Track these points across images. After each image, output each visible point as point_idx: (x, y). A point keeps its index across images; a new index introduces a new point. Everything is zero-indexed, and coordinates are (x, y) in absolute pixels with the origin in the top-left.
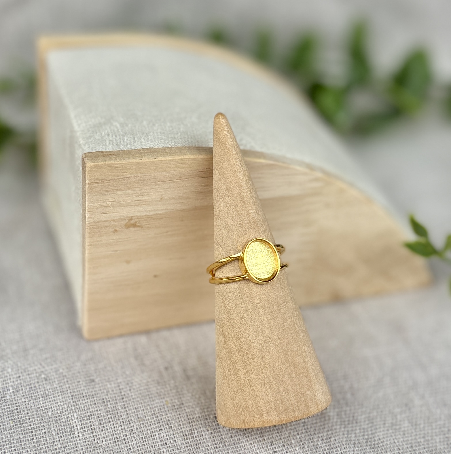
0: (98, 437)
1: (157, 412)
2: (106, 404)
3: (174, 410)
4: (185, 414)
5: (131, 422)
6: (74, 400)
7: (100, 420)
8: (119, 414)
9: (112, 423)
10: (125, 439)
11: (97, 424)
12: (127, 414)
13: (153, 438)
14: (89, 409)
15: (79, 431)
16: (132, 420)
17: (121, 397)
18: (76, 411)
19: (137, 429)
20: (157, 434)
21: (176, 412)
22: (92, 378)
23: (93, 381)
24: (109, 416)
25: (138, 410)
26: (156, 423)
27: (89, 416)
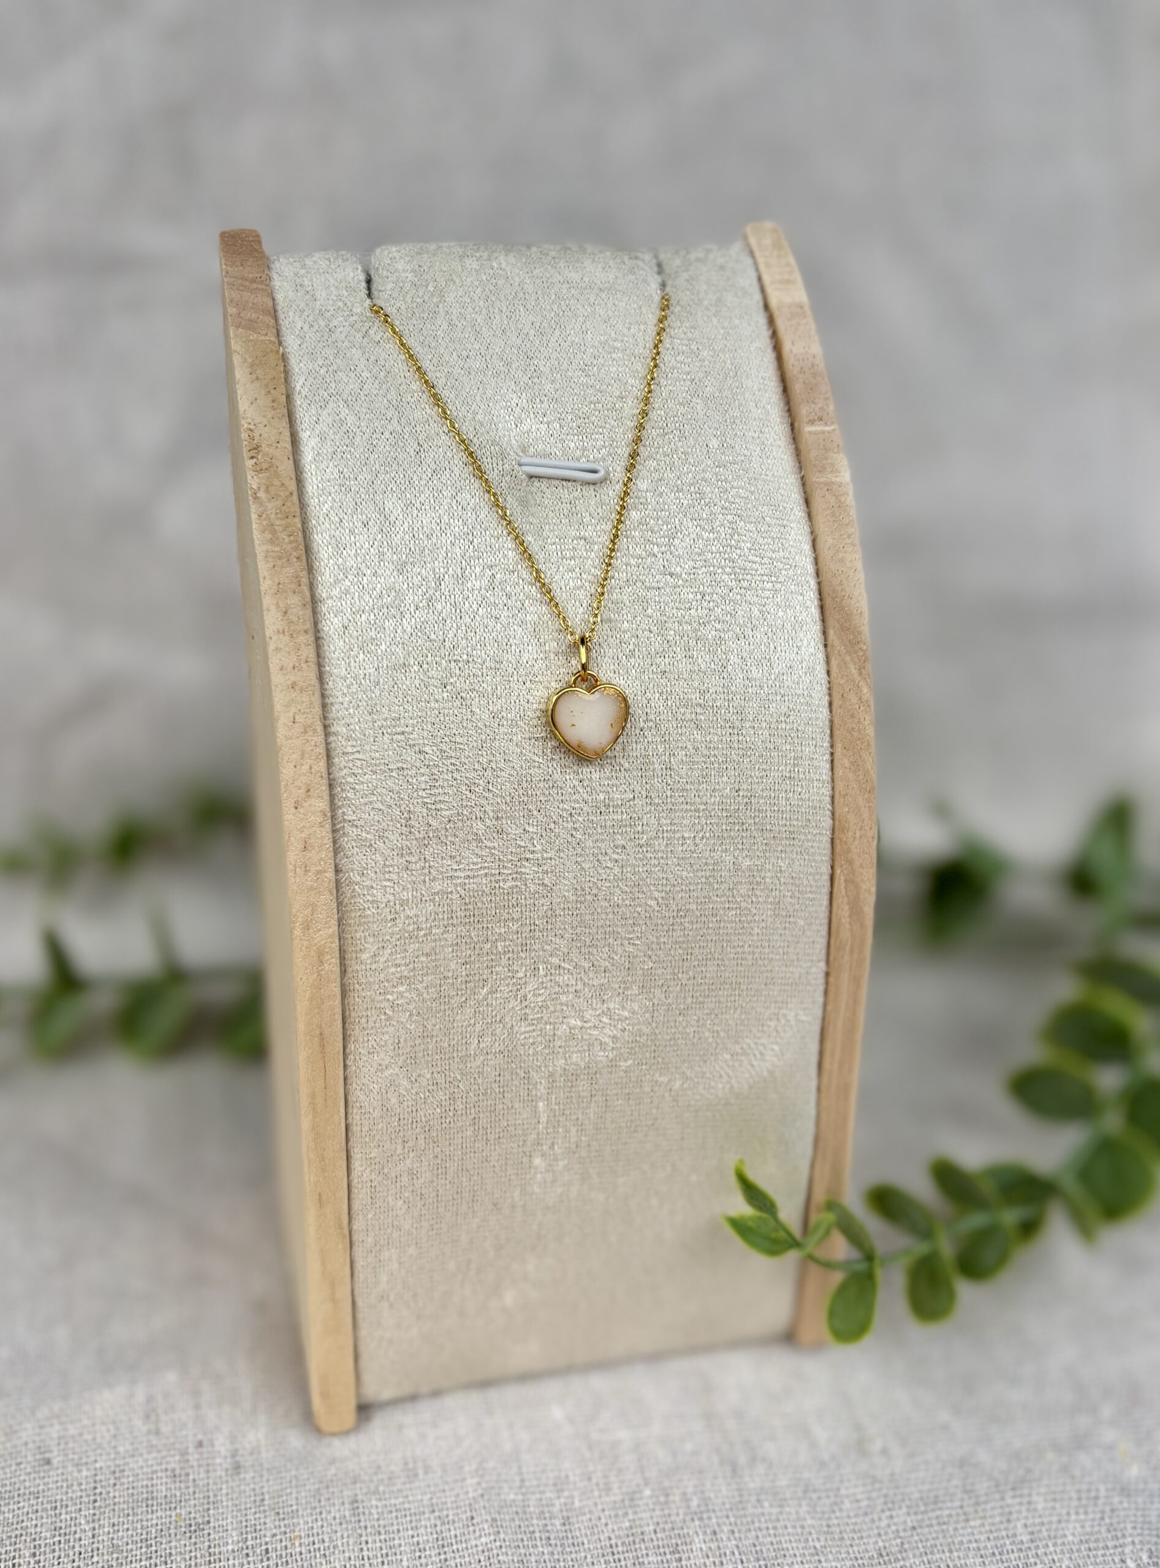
1: (153, 1536)
2: (57, 1512)
3: (188, 1535)
4: (207, 1544)
5: (95, 1553)
7: (35, 1547)
8: (77, 1536)
9: (56, 1554)
11: (27, 1555)
12: (93, 1536)
14: (23, 1521)
16: (98, 1549)
17: (92, 1498)
21: (190, 1538)
22: (47, 1455)
23: (48, 1462)
24: (57, 1539)
25: (116, 1528)
26: (144, 1558)
27: (16, 1537)
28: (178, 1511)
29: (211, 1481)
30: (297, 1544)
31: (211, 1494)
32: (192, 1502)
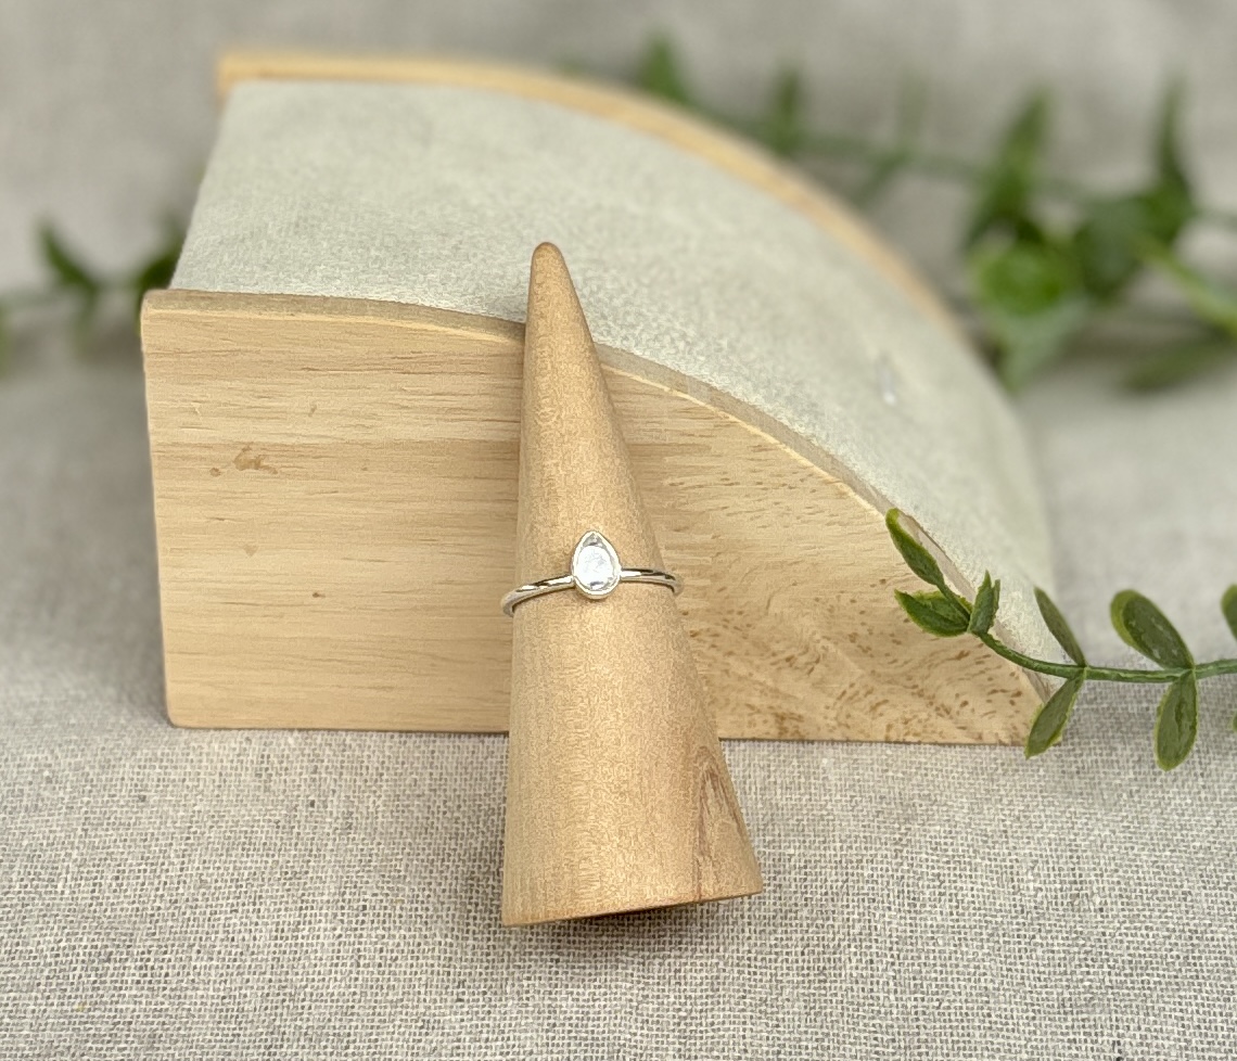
0: (100, 901)
3: (283, 881)
4: (301, 892)
5: (182, 884)
6: (85, 827)
7: (119, 871)
8: (165, 867)
9: (141, 880)
10: (152, 915)
11: (110, 877)
12: (182, 870)
13: (212, 923)
15: (68, 884)
18: (78, 848)
19: (187, 900)
20: (223, 917)
21: (285, 884)
22: (143, 793)
23: (143, 799)
24: (143, 867)
25: (206, 865)
27: (100, 860)
28: (276, 858)
29: (316, 837)
30: (398, 907)
31: (314, 848)
32: (293, 852)
